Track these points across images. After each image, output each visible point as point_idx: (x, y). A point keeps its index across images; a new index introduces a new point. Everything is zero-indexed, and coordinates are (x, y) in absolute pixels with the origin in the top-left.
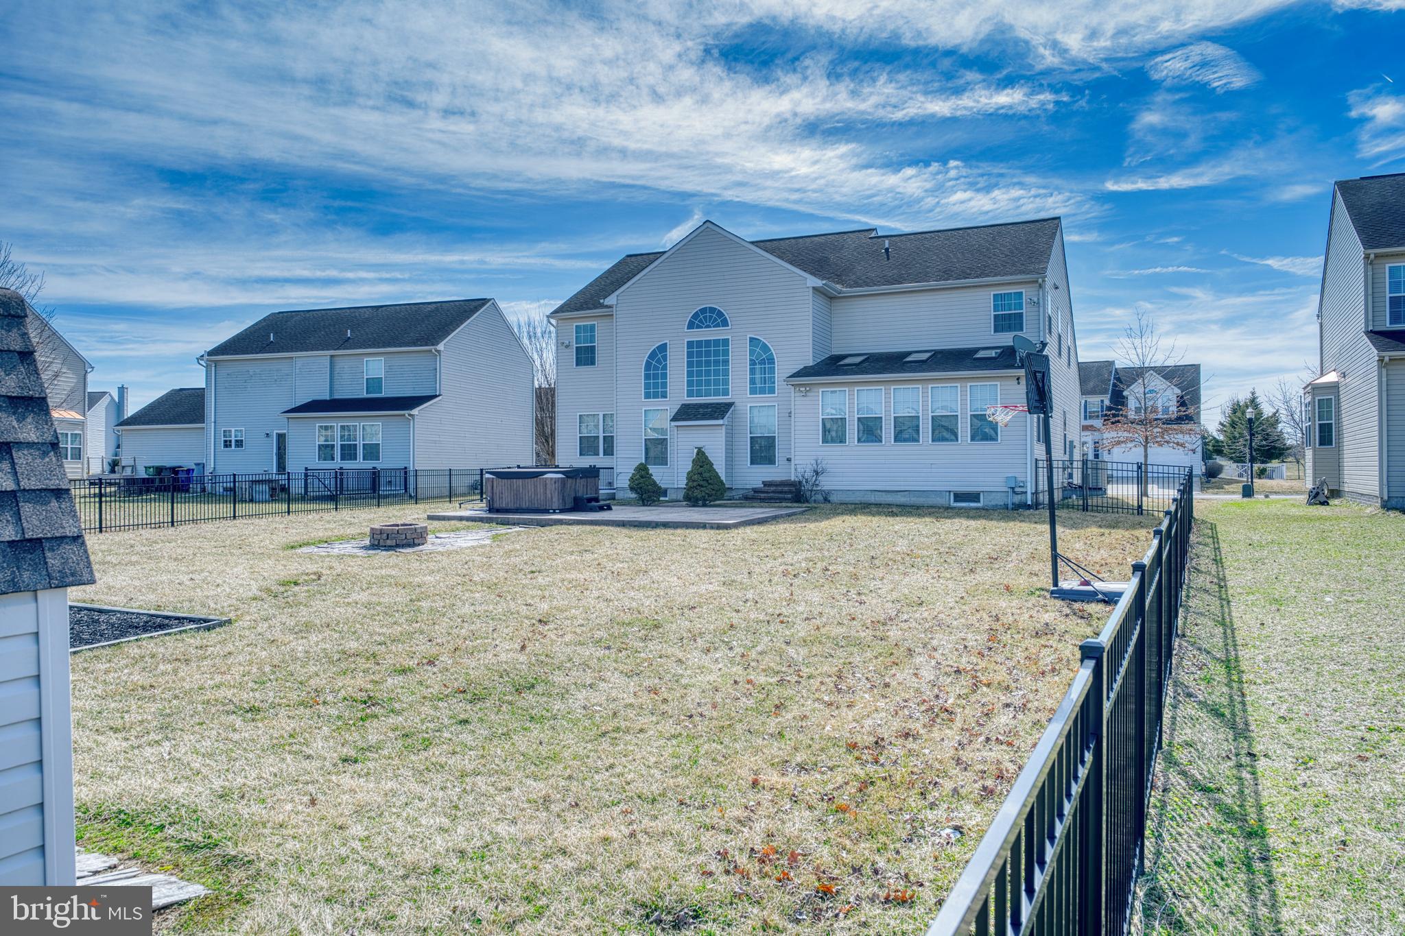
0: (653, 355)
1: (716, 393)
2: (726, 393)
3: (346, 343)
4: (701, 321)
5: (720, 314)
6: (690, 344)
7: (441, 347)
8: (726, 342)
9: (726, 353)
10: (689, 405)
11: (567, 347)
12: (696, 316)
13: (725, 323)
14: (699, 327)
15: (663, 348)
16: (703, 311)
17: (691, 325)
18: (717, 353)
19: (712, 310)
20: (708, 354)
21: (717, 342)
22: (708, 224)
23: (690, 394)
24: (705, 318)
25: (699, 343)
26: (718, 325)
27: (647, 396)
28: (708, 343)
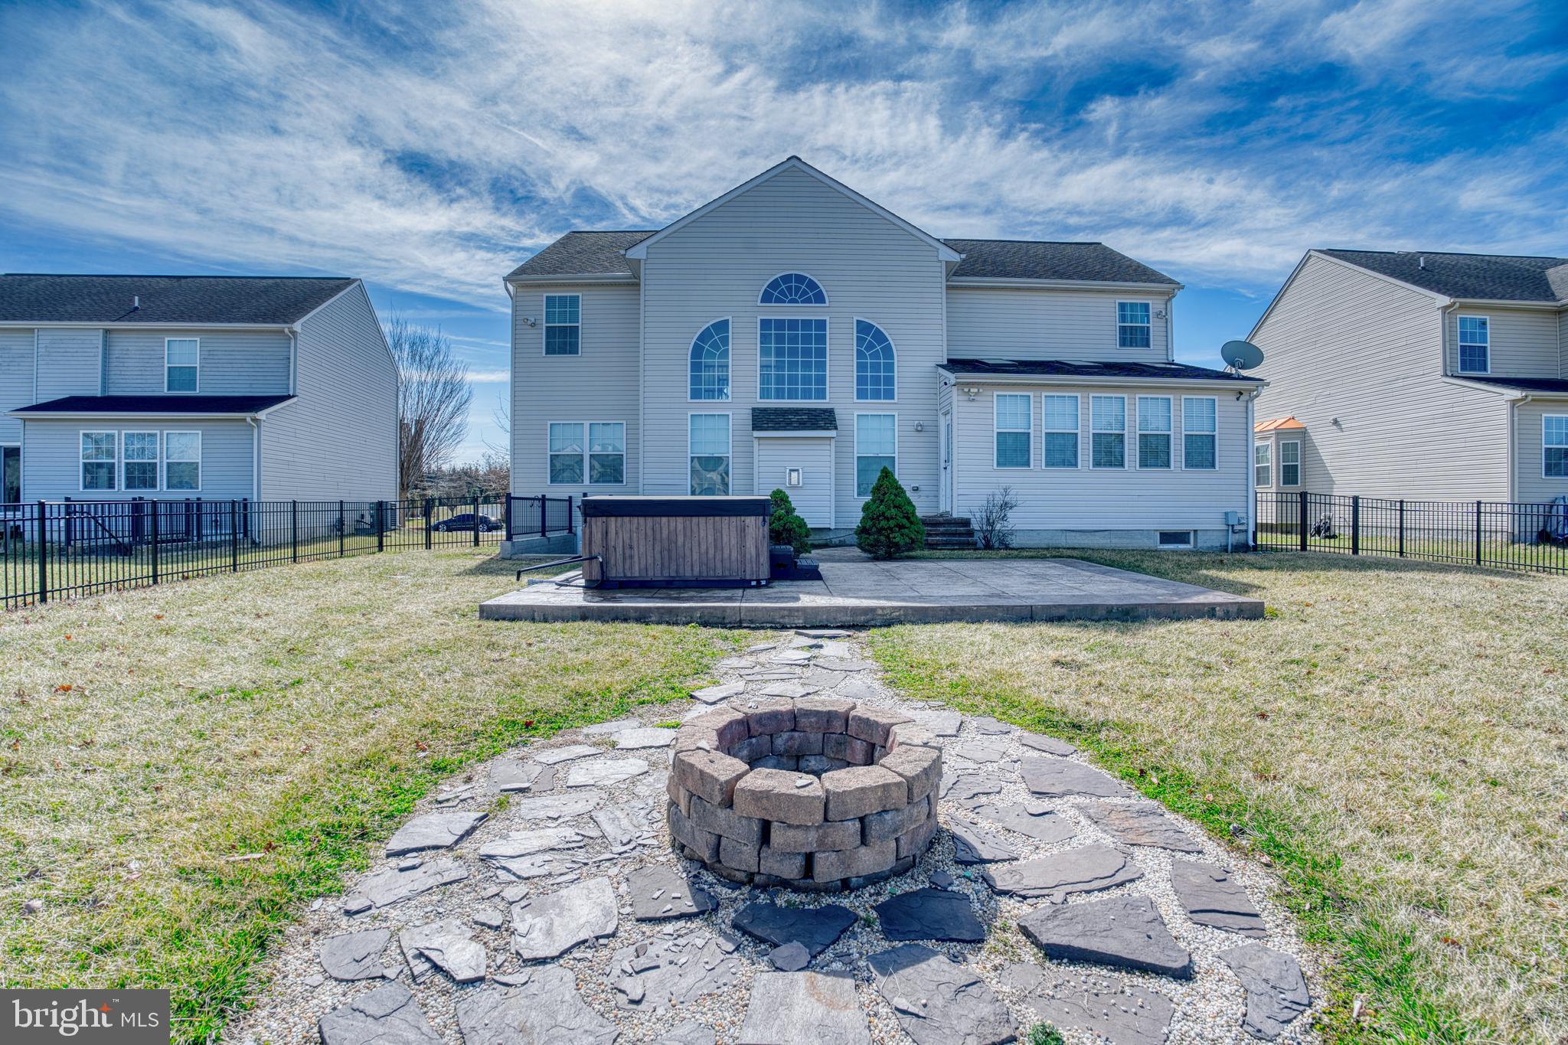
0: (704, 337)
1: (807, 395)
2: (821, 394)
3: (132, 314)
4: (782, 292)
5: (812, 285)
6: (765, 324)
7: (297, 326)
8: (821, 325)
9: (822, 339)
10: (765, 410)
11: (533, 325)
12: (774, 285)
13: (820, 298)
14: (778, 300)
15: (722, 326)
16: (786, 279)
17: (767, 298)
18: (807, 339)
19: (800, 279)
20: (793, 339)
21: (807, 324)
22: (794, 161)
23: (765, 394)
24: (789, 289)
25: (780, 324)
26: (808, 301)
27: (696, 394)
28: (793, 324)
